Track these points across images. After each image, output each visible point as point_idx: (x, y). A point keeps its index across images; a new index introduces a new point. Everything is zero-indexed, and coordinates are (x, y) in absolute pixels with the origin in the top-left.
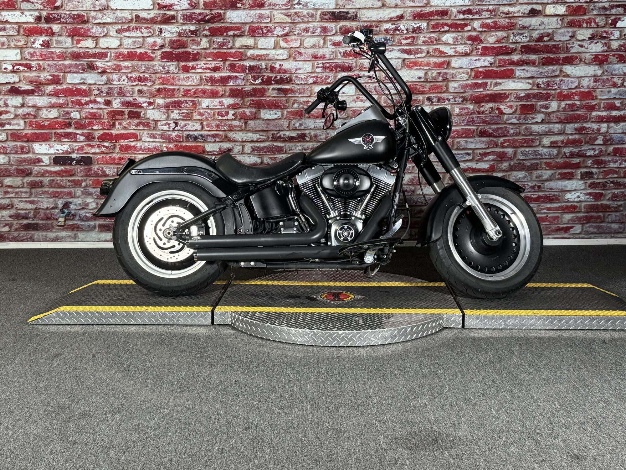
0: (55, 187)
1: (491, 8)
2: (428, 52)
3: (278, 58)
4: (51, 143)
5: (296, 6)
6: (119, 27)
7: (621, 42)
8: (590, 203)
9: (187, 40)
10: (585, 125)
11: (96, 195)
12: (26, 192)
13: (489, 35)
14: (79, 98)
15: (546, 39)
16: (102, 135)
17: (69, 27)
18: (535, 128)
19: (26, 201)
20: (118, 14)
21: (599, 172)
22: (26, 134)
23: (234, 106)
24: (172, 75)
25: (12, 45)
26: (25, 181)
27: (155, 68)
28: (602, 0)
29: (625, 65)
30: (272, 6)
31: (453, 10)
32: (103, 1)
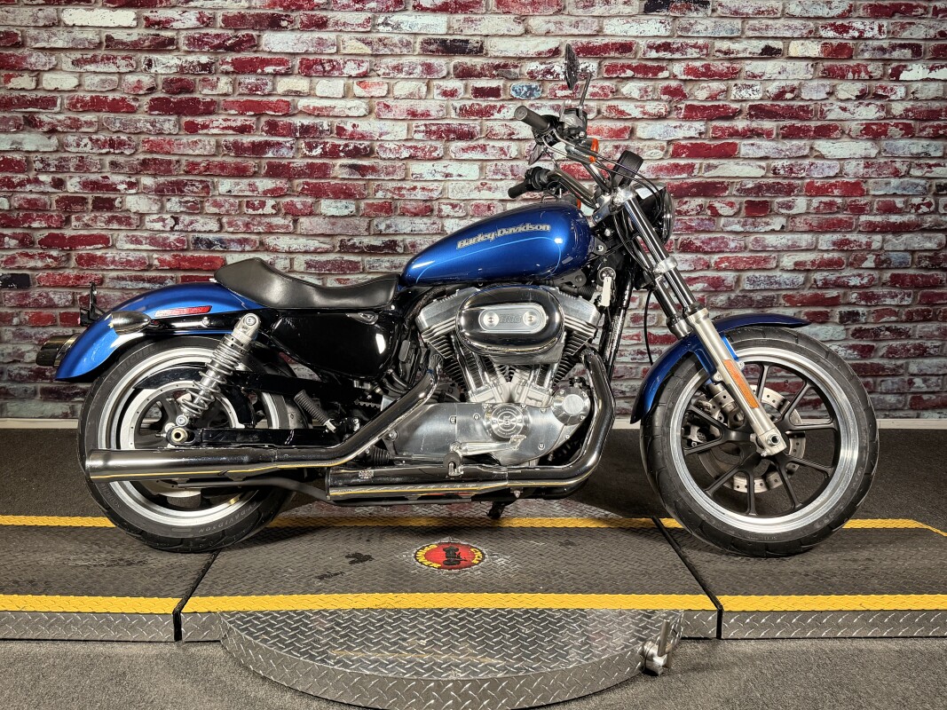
1: (701, 42)
2: (599, 112)
3: (350, 115)
5: (381, 28)
6: (78, 55)
7: (909, 105)
8: (854, 362)
9: (194, 80)
10: (848, 236)
11: (36, 339)
13: (696, 87)
14: (9, 175)
15: (789, 96)
16: (47, 237)
18: (772, 240)
20: (77, 34)
21: (869, 312)
23: (275, 193)
24: (168, 138)
27: (138, 125)
28: (878, 36)
29: (914, 141)
30: (341, 27)
31: (641, 43)
32: (50, 11)
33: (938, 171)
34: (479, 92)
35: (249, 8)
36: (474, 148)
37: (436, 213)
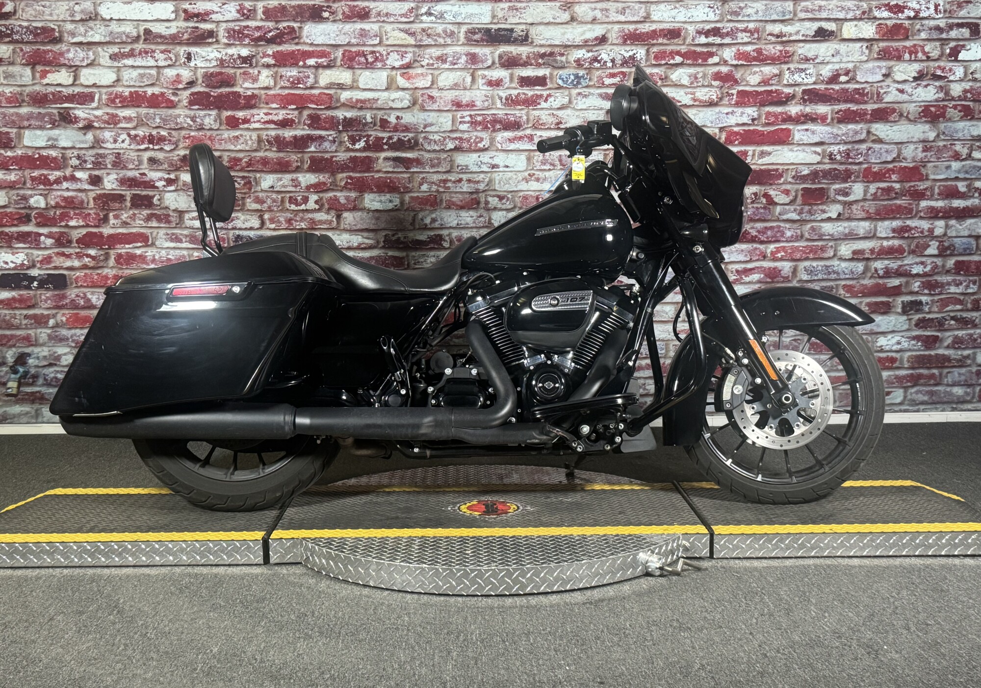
0: (1, 328)
1: (751, 26)
3: (394, 106)
5: (424, 18)
6: (115, 49)
7: (967, 85)
8: (918, 353)
9: (235, 73)
10: (908, 222)
11: (73, 341)
13: (748, 72)
14: (45, 172)
15: (843, 79)
16: (85, 236)
17: (27, 48)
18: (828, 228)
20: (114, 27)
21: (932, 301)
23: (318, 188)
24: (209, 133)
27: (179, 120)
28: (935, 15)
29: (974, 123)
31: (689, 28)
32: (87, 5)
34: (526, 82)
36: (521, 138)
37: (482, 205)
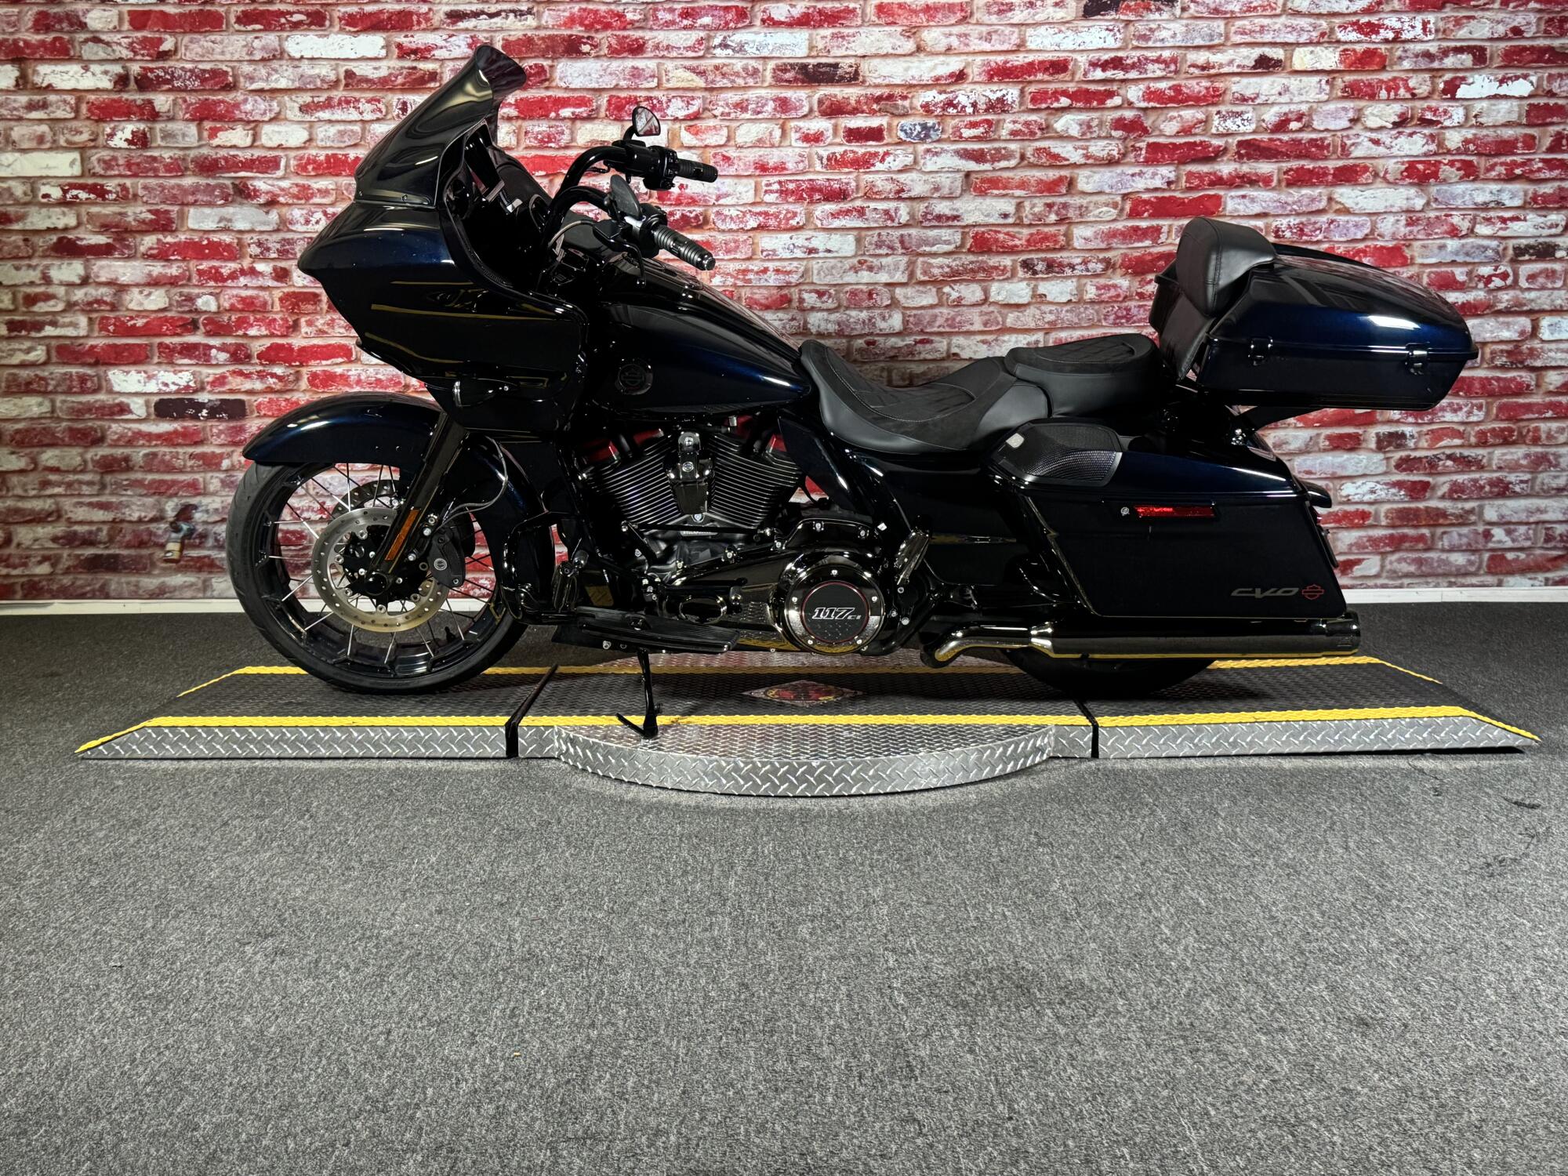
0: (158, 471)
1: (1166, 54)
2: (1023, 157)
4: (152, 369)
5: (718, 51)
6: (306, 98)
7: (1469, 134)
8: (1401, 506)
12: (90, 483)
13: (1162, 118)
14: (216, 263)
15: (1294, 125)
16: (269, 349)
17: (192, 99)
19: (90, 504)
20: (306, 69)
21: (1419, 433)
22: (93, 347)
25: (62, 142)
26: (88, 456)
28: (1422, 37)
29: (1477, 185)
30: (664, 51)
31: (1080, 59)
32: (271, 39)
33: (1516, 228)
34: (854, 135)
35: (537, 28)
36: (848, 212)
37: (795, 304)
